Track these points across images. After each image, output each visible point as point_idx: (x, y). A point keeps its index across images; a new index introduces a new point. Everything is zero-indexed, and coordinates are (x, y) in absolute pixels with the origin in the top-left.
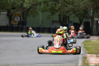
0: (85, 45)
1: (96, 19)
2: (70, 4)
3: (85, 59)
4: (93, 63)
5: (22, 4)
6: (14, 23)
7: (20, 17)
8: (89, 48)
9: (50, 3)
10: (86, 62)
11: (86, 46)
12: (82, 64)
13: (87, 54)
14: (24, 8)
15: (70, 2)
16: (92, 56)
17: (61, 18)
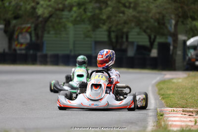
0: (160, 89)
1: (182, 37)
2: (129, 7)
3: (161, 117)
4: (176, 126)
5: (34, 8)
6: (18, 47)
7: (30, 34)
8: (169, 95)
9: (90, 7)
10: (163, 123)
11: (162, 92)
12: (155, 128)
13: (164, 107)
14: (39, 17)
15: (130, 3)
16: (174, 111)
17: (113, 35)
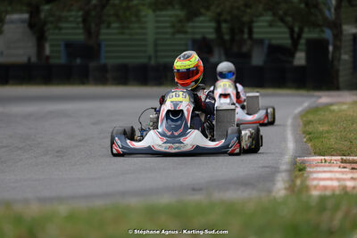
0: (308, 123)
3: (300, 173)
8: (321, 133)
16: (326, 161)
17: (225, 27)
